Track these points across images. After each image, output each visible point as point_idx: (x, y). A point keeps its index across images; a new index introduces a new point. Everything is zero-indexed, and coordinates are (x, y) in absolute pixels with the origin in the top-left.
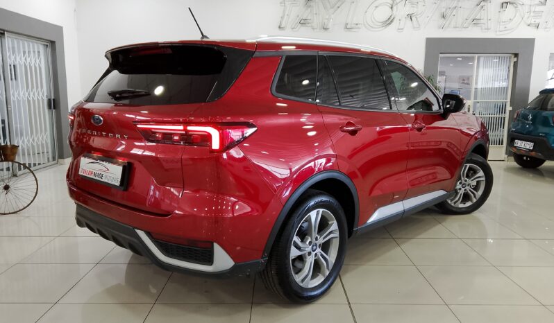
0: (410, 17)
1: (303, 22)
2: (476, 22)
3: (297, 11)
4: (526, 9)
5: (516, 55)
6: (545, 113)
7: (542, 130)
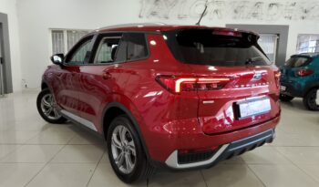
0: (216, 11)
1: (154, 14)
2: (255, 15)
3: (149, 7)
4: (284, 7)
5: (278, 35)
6: (294, 69)
7: (291, 79)
